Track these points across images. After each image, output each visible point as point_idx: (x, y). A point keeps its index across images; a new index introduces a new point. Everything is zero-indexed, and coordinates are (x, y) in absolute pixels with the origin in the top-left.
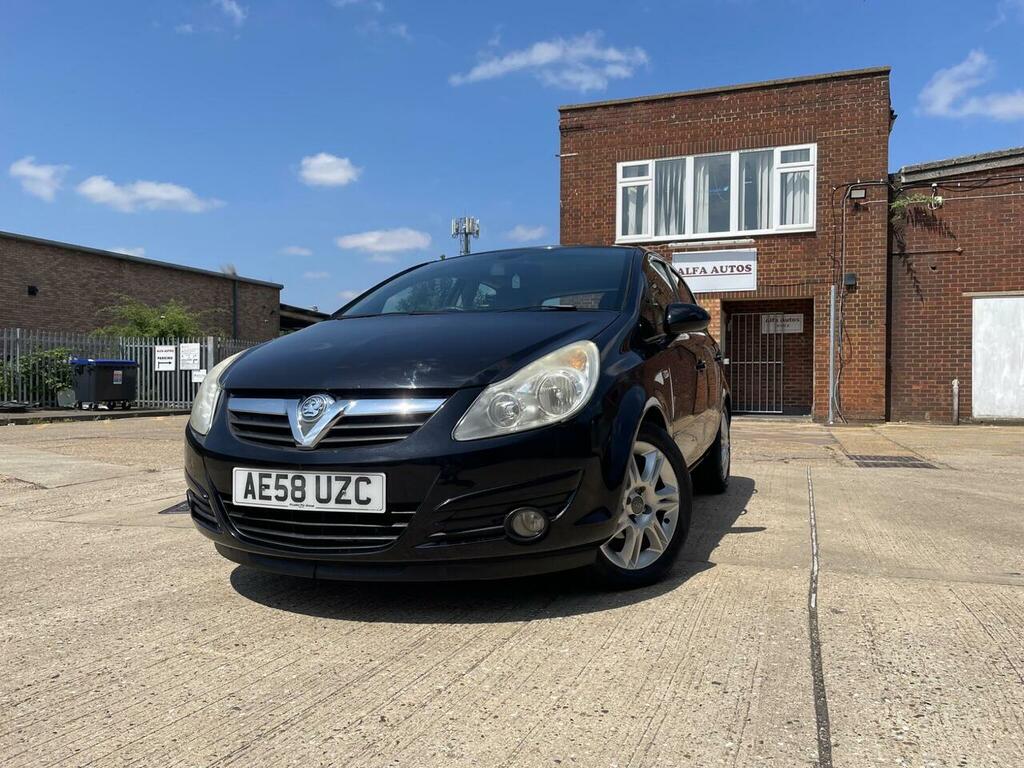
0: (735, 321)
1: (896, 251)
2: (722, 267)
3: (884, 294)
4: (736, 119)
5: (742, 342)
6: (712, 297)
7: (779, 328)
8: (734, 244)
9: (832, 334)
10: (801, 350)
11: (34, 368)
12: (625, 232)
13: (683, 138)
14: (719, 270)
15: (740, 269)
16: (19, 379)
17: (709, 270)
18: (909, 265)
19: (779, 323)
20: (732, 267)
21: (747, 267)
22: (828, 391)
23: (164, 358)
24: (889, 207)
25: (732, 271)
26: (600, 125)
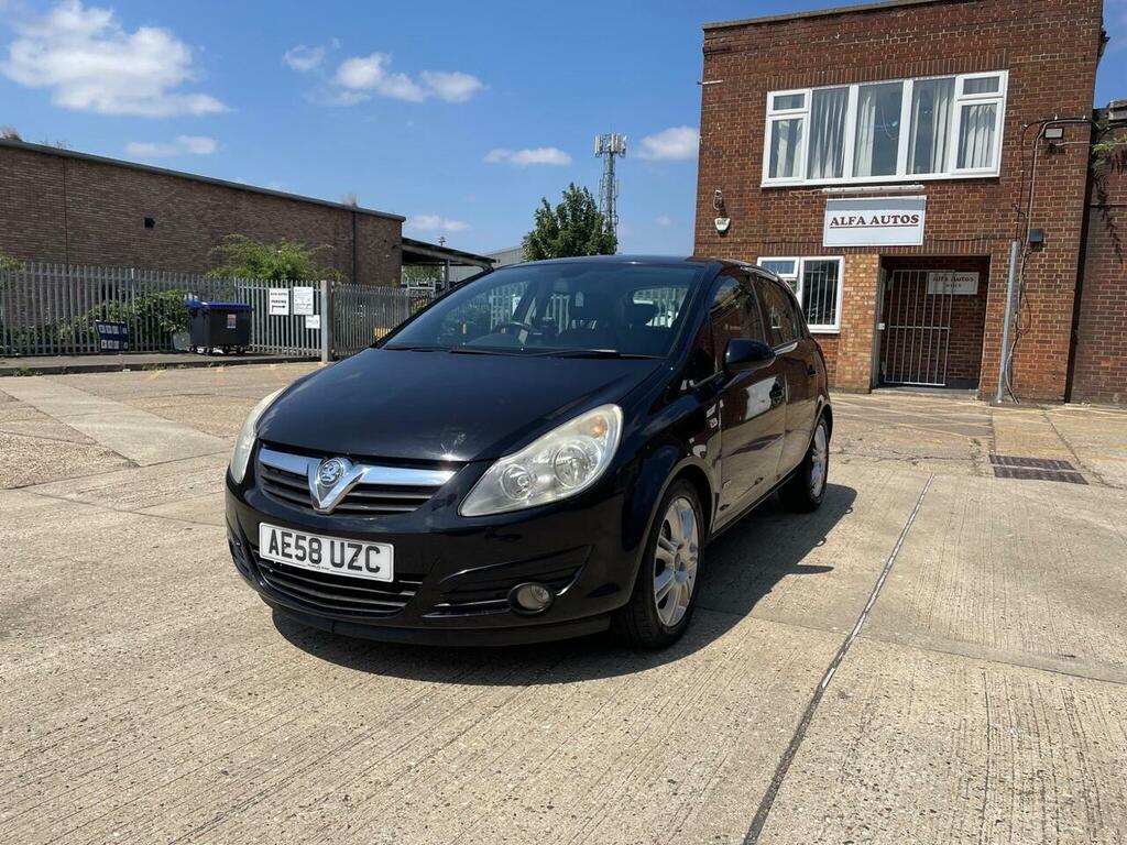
0: (897, 278)
1: (1095, 202)
2: (883, 217)
3: (1077, 253)
4: (913, 39)
5: (903, 304)
6: (870, 252)
7: (949, 289)
8: (900, 190)
9: (1009, 299)
10: (972, 314)
11: (149, 309)
12: (773, 174)
13: (847, 62)
14: (880, 220)
15: (906, 220)
16: (135, 321)
17: (868, 221)
18: (1109, 219)
19: (949, 282)
20: (895, 217)
21: (913, 217)
22: (999, 365)
23: (278, 301)
24: (1091, 149)
25: (895, 222)
26: (752, 47)
